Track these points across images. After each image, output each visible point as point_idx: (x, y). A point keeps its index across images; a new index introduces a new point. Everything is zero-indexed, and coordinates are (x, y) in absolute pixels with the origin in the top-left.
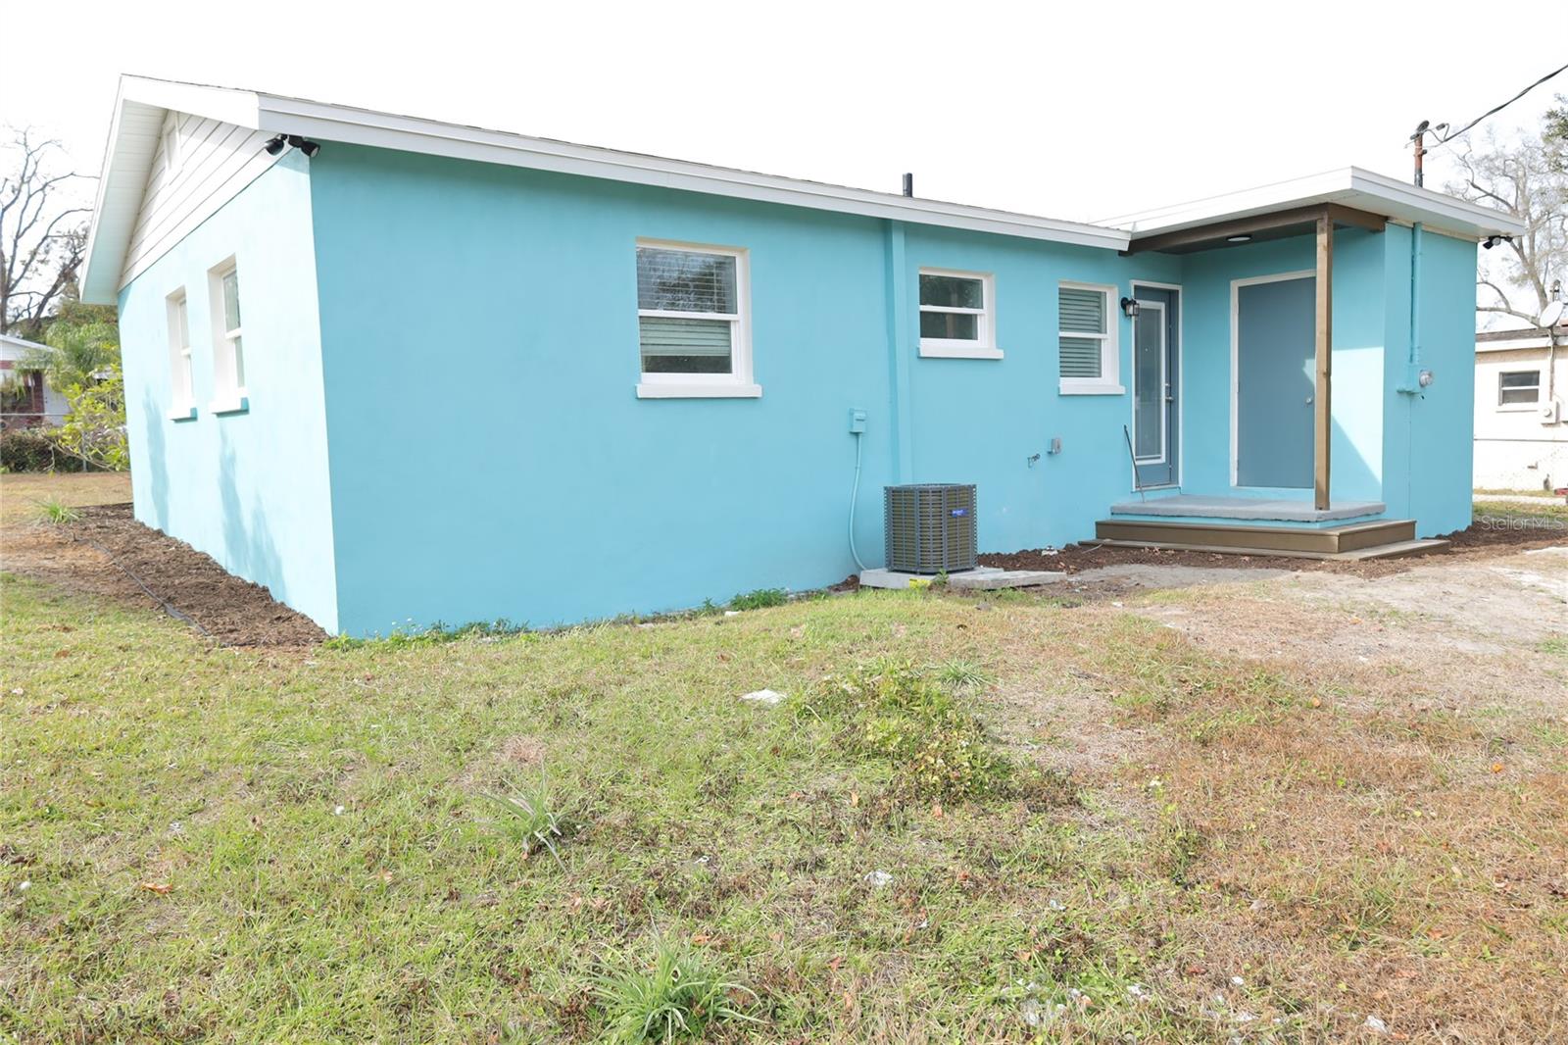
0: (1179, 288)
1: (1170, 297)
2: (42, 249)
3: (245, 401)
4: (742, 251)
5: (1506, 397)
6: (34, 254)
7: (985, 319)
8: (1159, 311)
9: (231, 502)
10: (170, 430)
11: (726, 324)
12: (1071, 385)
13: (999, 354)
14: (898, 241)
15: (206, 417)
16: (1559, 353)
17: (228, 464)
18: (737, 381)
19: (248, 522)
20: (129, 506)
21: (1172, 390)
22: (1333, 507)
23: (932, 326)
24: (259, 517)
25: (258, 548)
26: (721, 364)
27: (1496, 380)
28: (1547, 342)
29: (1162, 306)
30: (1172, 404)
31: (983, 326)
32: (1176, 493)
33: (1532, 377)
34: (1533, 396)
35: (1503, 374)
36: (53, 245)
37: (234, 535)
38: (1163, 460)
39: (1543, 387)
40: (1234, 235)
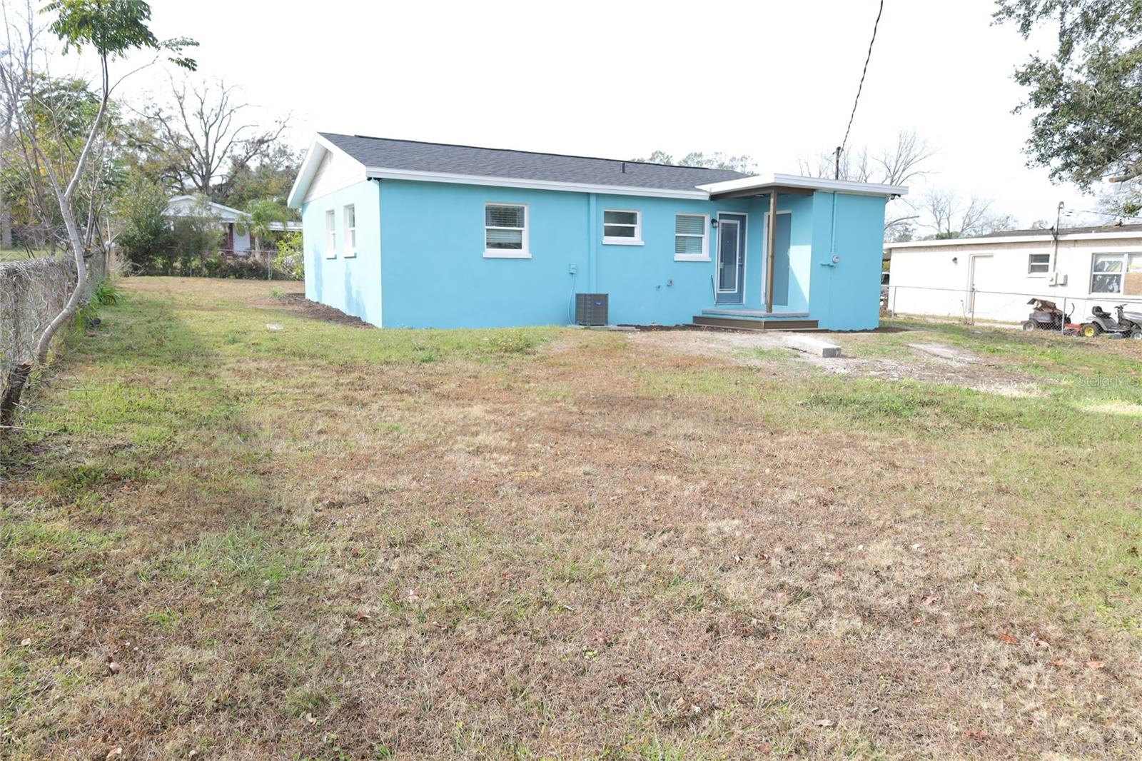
0: (747, 214)
1: (742, 219)
2: (229, 150)
3: (355, 254)
4: (526, 204)
5: (1033, 269)
6: (225, 152)
7: (638, 228)
8: (736, 225)
9: (348, 288)
10: (325, 262)
11: (521, 231)
12: (680, 257)
13: (642, 243)
14: (593, 200)
15: (341, 258)
16: (1060, 244)
17: (348, 275)
18: (523, 253)
19: (354, 295)
20: (304, 294)
21: (742, 260)
22: (773, 312)
23: (610, 232)
24: (358, 293)
25: (358, 304)
26: (518, 246)
27: (1027, 258)
28: (1051, 238)
29: (738, 222)
30: (741, 266)
31: (637, 231)
32: (742, 306)
33: (1045, 258)
34: (1045, 269)
35: (1032, 256)
36: (235, 147)
37: (349, 301)
38: (736, 291)
39: (1051, 263)
40: (757, 194)
